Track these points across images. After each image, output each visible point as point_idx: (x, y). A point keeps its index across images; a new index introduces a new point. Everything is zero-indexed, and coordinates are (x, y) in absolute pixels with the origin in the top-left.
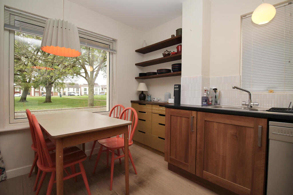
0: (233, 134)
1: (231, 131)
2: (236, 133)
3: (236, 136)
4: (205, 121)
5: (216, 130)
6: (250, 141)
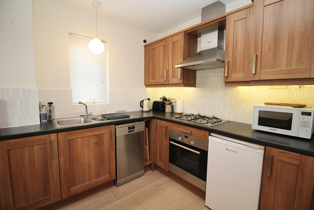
0: (95, 142)
1: (93, 141)
2: (97, 141)
3: (97, 143)
4: (68, 140)
5: (80, 145)
6: (106, 142)
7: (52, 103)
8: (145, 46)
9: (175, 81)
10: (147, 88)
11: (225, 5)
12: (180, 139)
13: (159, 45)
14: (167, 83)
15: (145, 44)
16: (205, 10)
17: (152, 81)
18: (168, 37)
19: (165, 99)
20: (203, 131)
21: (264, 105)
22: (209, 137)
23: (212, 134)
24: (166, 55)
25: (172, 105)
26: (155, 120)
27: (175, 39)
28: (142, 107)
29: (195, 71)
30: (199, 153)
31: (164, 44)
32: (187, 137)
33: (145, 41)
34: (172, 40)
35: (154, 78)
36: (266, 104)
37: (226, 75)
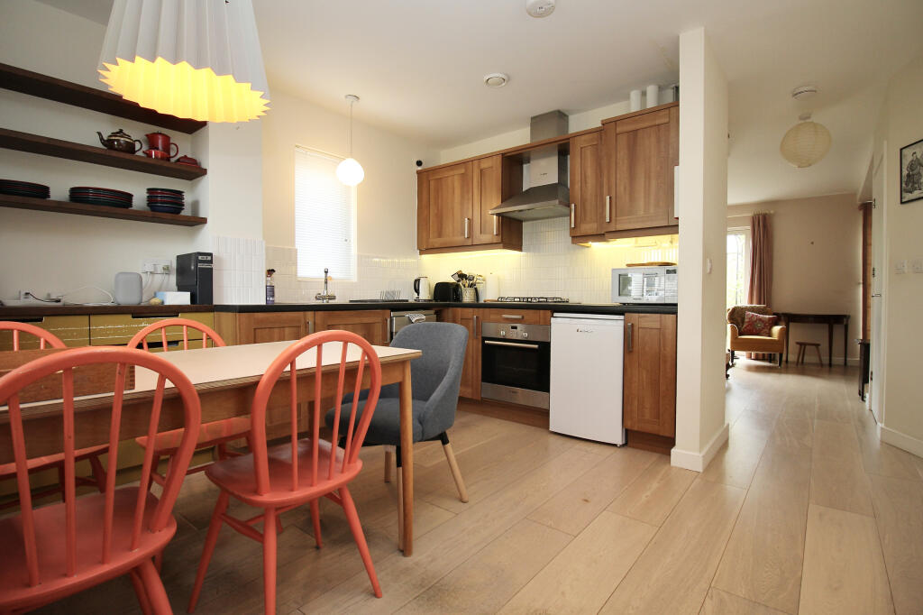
6: (377, 339)
7: (273, 271)
8: (418, 173)
9: (486, 238)
10: (424, 256)
11: (567, 116)
12: (503, 333)
13: (451, 173)
14: (469, 243)
15: (420, 168)
16: (537, 122)
17: (437, 242)
18: (472, 161)
19: (462, 276)
20: (542, 311)
21: (625, 267)
22: (552, 319)
23: (555, 314)
24: (468, 192)
25: (476, 289)
26: (451, 310)
27: (485, 164)
28: (417, 291)
29: (520, 222)
30: (536, 346)
31: (463, 171)
32: (515, 328)
33: (419, 163)
34: (479, 165)
35: (440, 235)
36: (629, 265)
37: (573, 226)
